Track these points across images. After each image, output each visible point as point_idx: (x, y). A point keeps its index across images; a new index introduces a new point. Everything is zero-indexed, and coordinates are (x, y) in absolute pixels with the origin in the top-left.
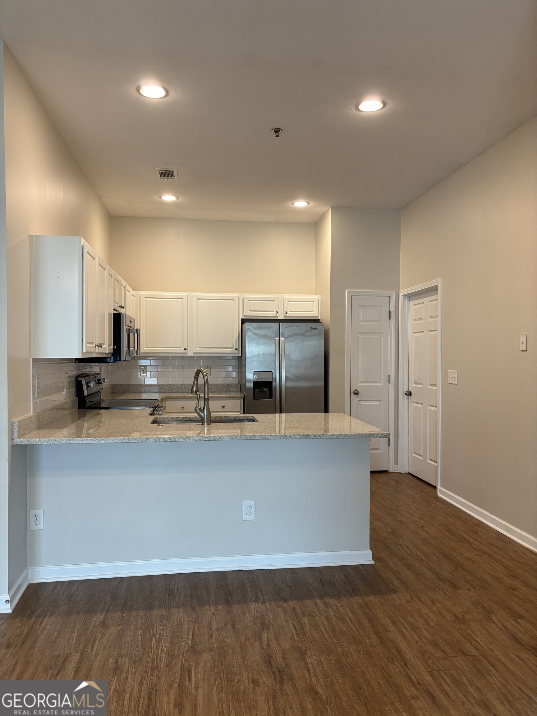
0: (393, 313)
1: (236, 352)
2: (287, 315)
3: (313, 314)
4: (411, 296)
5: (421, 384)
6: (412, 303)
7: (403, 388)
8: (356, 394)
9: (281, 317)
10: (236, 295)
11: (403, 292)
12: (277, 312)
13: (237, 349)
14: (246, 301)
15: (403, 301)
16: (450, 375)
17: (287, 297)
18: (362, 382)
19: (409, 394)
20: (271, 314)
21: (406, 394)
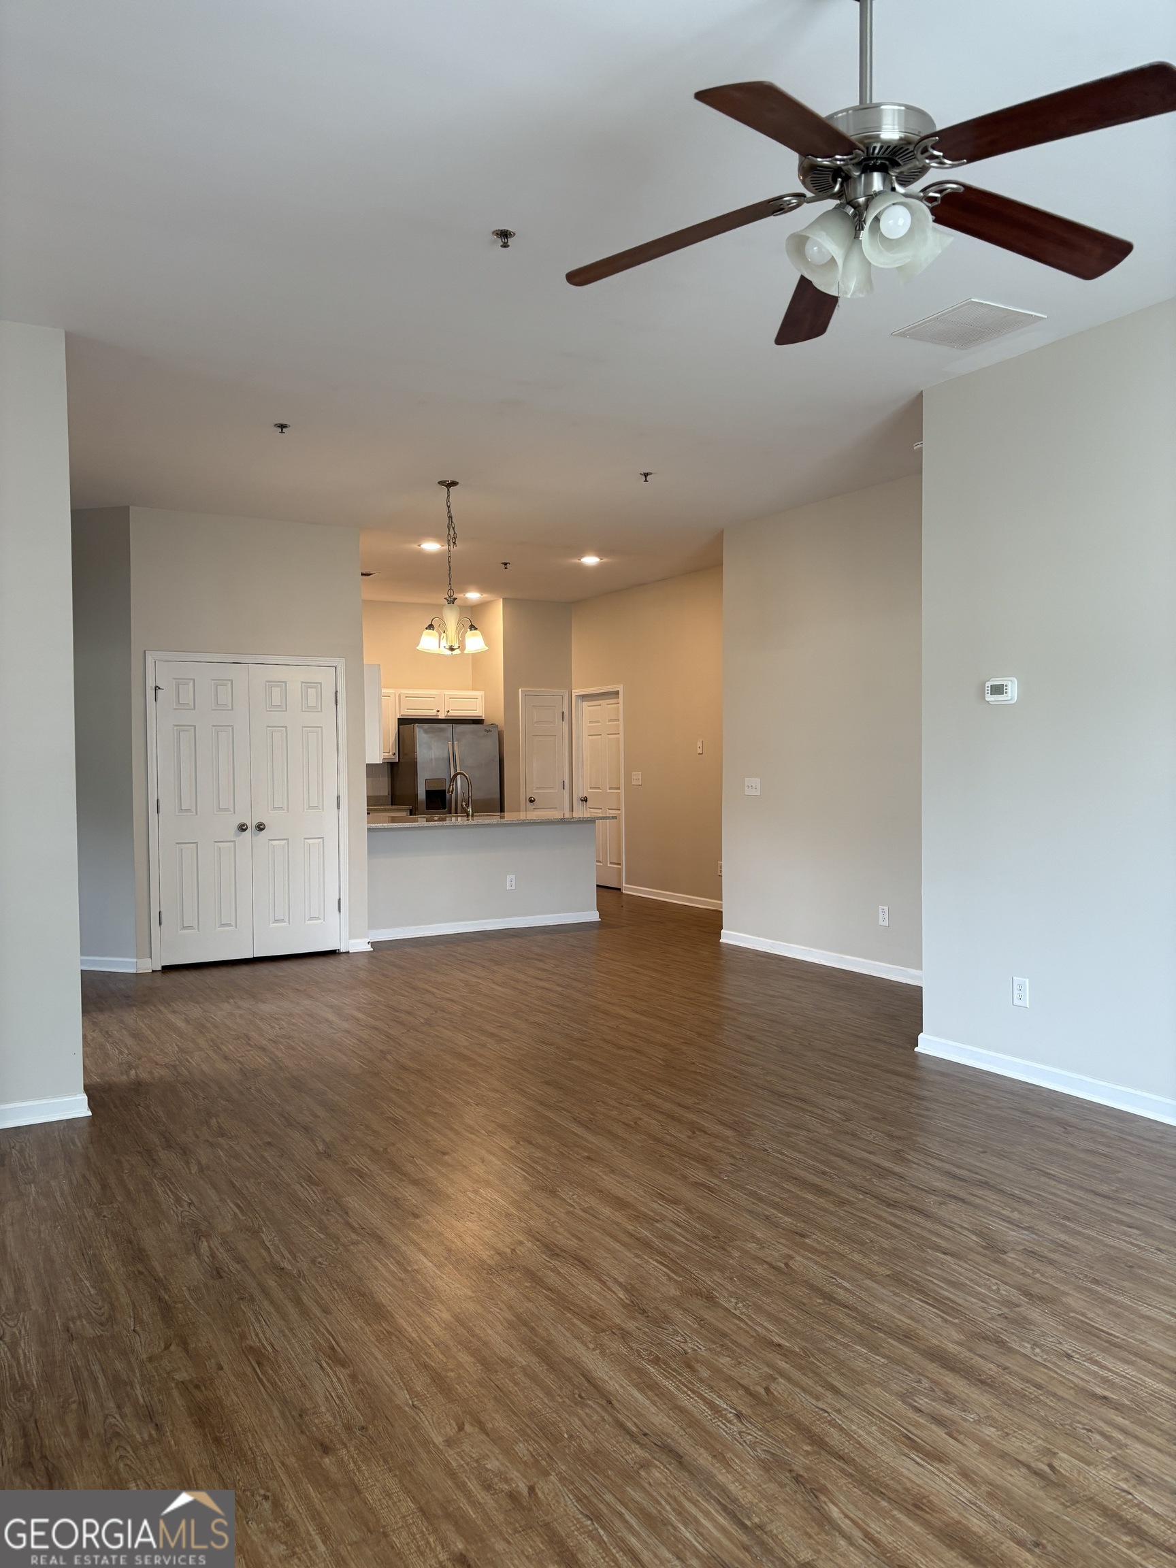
0: (566, 714)
1: (393, 757)
2: (449, 714)
3: (477, 711)
4: (584, 697)
5: (599, 788)
6: (585, 704)
7: (579, 793)
8: (531, 801)
9: (442, 716)
10: (392, 691)
11: (576, 692)
12: (438, 711)
13: (394, 754)
14: (403, 698)
15: (576, 701)
16: (633, 777)
17: (448, 693)
18: (537, 788)
19: (585, 800)
20: (431, 713)
21: (582, 800)
